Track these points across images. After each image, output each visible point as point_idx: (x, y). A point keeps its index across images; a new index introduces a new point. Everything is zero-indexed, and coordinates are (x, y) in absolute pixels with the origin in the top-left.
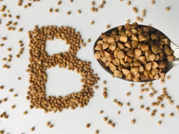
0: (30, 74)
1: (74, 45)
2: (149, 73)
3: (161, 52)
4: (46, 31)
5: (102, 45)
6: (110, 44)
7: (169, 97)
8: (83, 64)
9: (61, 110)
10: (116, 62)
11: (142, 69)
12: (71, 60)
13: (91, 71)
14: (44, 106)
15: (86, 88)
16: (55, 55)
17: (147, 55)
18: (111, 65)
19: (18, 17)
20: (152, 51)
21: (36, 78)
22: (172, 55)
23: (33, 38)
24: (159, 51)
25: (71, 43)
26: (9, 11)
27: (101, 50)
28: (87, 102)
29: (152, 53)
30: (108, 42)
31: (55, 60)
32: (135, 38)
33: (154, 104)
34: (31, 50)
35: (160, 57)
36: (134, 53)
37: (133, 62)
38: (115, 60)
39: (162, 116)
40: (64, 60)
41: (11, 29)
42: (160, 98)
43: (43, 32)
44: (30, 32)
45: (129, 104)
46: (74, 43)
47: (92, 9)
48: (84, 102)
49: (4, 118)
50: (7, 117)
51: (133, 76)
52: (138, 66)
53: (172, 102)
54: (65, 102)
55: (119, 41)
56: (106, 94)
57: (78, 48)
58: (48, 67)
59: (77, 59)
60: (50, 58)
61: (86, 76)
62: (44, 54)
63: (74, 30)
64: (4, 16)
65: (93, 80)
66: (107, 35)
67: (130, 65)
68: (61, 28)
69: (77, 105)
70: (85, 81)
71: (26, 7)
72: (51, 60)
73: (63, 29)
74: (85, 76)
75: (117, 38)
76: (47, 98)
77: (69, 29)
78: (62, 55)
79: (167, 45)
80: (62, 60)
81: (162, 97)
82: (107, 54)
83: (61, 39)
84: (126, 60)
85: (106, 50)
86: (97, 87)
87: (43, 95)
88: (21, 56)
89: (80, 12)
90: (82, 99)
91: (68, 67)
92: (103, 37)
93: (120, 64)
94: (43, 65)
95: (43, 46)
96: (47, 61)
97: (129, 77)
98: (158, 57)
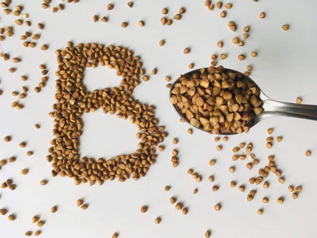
0: (55, 120)
1: (130, 77)
2: (230, 125)
3: (246, 102)
4: (86, 51)
5: (179, 88)
6: (189, 89)
7: (279, 171)
8: (142, 109)
9: (102, 182)
10: (194, 109)
11: (222, 120)
12: (123, 102)
13: (155, 121)
14: (75, 173)
15: (145, 148)
16: (98, 91)
17: (230, 105)
18: (188, 112)
19: (42, 26)
20: (236, 100)
21: (65, 127)
22: (261, 106)
23: (65, 61)
24: (244, 101)
25: (126, 74)
26: (28, 16)
27: (178, 95)
28: (145, 170)
29: (235, 102)
30: (187, 86)
31: (97, 99)
32: (217, 84)
33: (254, 180)
34: (59, 81)
35: (244, 108)
36: (214, 101)
37: (213, 111)
38: (192, 107)
39: (265, 201)
40: (112, 101)
41: (29, 44)
42: (264, 172)
43: (81, 53)
44: (59, 51)
45: (212, 178)
46: (129, 74)
47: (163, 20)
48: (139, 171)
49: (8, 189)
50: (13, 187)
51: (211, 127)
52: (218, 115)
53: (283, 178)
54: (109, 169)
55: (200, 86)
56: (176, 160)
57: (136, 83)
58: (86, 110)
59: (133, 99)
60: (90, 96)
61: (147, 129)
62: (81, 88)
63: (132, 53)
64: (19, 22)
65: (157, 135)
66: (187, 78)
67: (209, 114)
68: (111, 48)
69: (128, 175)
70: (143, 136)
71: (55, 10)
72: (91, 99)
73: (113, 49)
74: (145, 127)
75: (198, 83)
76: (81, 160)
77: (123, 50)
78: (109, 91)
79: (255, 94)
80: (109, 100)
81: (267, 170)
82: (184, 99)
83: (110, 66)
84: (205, 108)
85: (184, 95)
86: (163, 147)
87: (75, 155)
88: (44, 89)
89: (143, 23)
90: (138, 166)
91: (118, 112)
92: (182, 79)
93: (198, 111)
94: (77, 107)
95: (79, 76)
96: (84, 100)
97: (207, 127)
98: (242, 108)
